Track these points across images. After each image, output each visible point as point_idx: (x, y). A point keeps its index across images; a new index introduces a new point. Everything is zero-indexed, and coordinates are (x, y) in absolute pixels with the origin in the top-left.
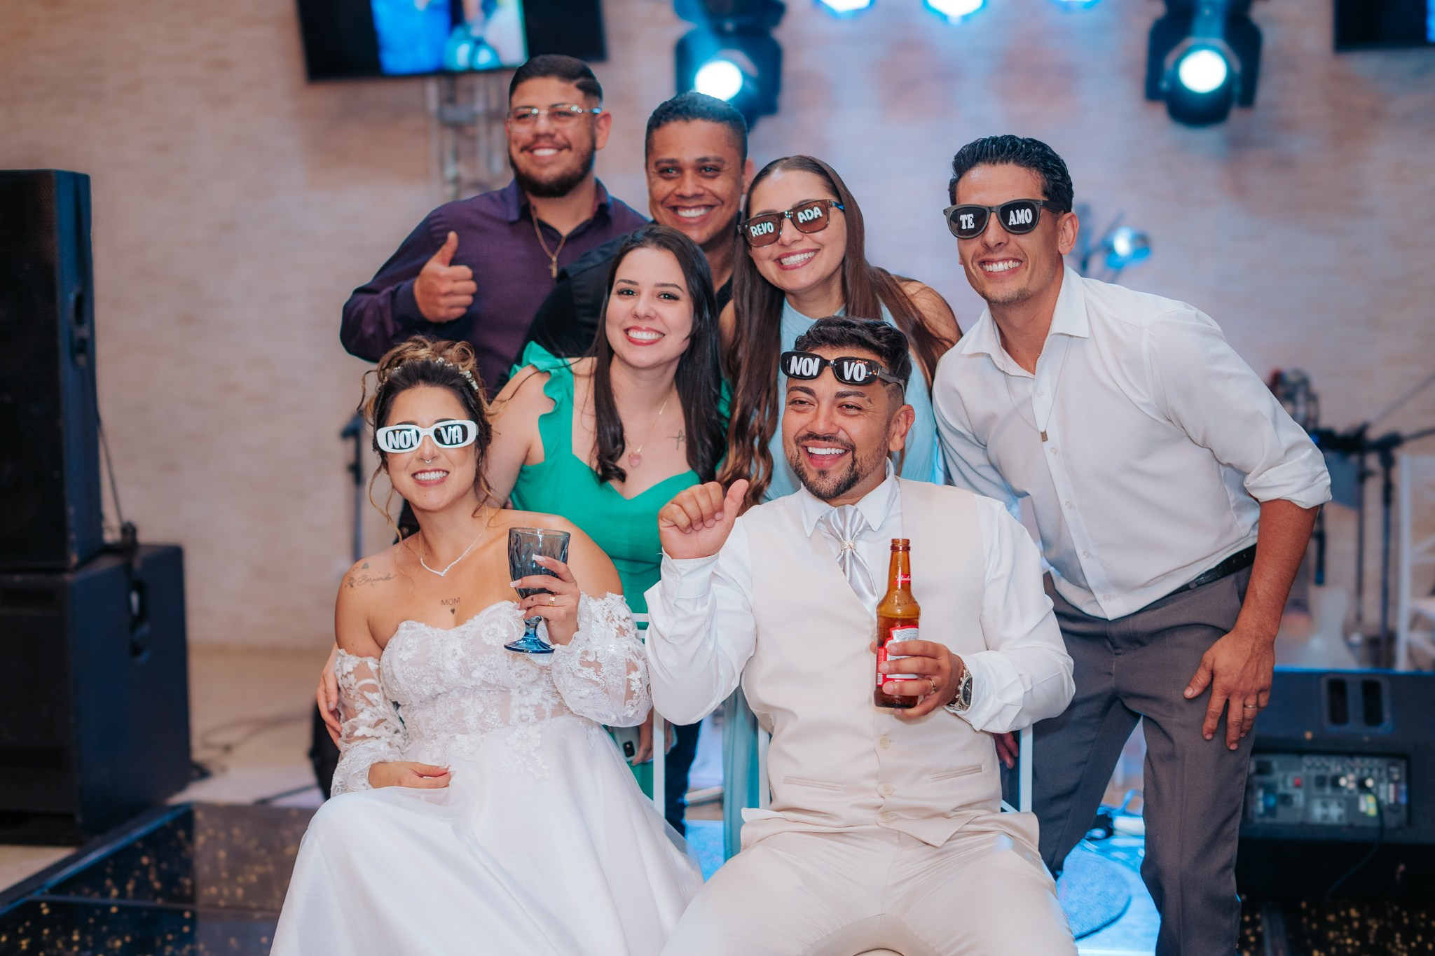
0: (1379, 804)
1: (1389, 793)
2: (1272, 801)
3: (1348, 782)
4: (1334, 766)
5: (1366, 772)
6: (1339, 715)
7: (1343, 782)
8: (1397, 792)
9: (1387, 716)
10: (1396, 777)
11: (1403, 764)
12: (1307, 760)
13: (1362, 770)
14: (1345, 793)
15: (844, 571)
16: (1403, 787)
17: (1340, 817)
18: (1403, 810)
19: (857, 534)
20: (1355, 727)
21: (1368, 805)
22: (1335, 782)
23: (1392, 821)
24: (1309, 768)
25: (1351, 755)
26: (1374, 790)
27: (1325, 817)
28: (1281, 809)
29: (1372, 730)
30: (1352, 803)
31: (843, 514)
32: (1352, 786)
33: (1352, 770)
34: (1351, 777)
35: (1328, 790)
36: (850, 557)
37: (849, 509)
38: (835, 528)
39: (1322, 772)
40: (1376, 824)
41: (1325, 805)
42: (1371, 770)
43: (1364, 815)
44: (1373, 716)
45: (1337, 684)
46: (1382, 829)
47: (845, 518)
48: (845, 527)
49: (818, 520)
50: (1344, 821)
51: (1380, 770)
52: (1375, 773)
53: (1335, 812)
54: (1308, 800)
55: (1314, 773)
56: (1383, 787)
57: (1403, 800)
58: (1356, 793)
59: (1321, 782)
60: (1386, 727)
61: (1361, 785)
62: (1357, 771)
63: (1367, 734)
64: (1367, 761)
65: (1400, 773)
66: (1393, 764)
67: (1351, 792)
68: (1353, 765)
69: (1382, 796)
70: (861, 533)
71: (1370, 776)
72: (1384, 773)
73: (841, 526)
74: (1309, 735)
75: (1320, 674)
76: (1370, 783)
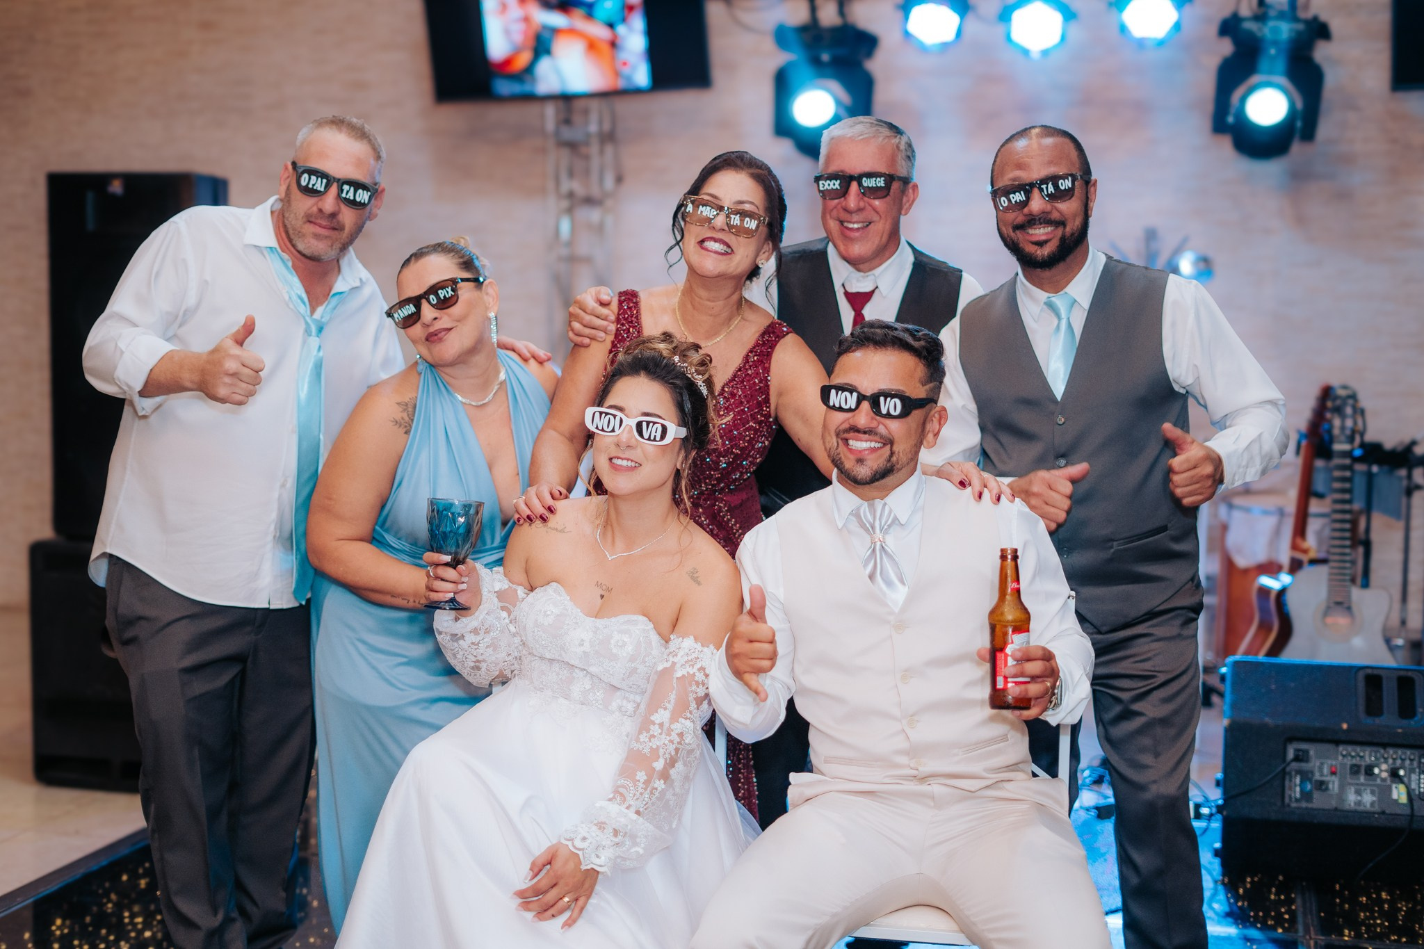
0: (1410, 793)
1: (1420, 783)
2: (1309, 787)
3: (1381, 771)
4: (1367, 755)
5: (1398, 762)
6: (1374, 708)
7: (1376, 771)
9: (1420, 711)
12: (1342, 749)
13: (1394, 760)
14: (1378, 782)
17: (1373, 804)
19: (885, 527)
21: (1399, 794)
22: (1369, 771)
24: (1344, 756)
25: (1385, 746)
26: (1406, 779)
27: (1358, 804)
28: (1317, 795)
29: (1406, 722)
30: (1385, 792)
31: (872, 509)
32: (1384, 775)
33: (1386, 760)
34: (1384, 766)
35: (1362, 779)
36: (880, 550)
37: (878, 503)
38: (865, 521)
39: (1356, 761)
40: (1408, 812)
41: (1358, 792)
42: (1403, 760)
43: (1396, 801)
44: (1407, 710)
45: (1373, 679)
46: (1412, 816)
47: (875, 511)
48: (874, 520)
49: (850, 514)
50: (1376, 809)
51: (1411, 760)
52: (1407, 763)
53: (1368, 799)
54: (1343, 787)
55: (1349, 761)
56: (1414, 777)
58: (1388, 782)
59: (1355, 770)
60: (1419, 721)
61: (1395, 776)
62: (1390, 761)
63: (1401, 727)
64: (1399, 751)
67: (1383, 780)
68: (1386, 755)
69: (1413, 786)
70: (889, 526)
71: (1402, 766)
72: (1415, 763)
73: (871, 520)
74: (1345, 726)
75: (1360, 669)
76: (1402, 772)
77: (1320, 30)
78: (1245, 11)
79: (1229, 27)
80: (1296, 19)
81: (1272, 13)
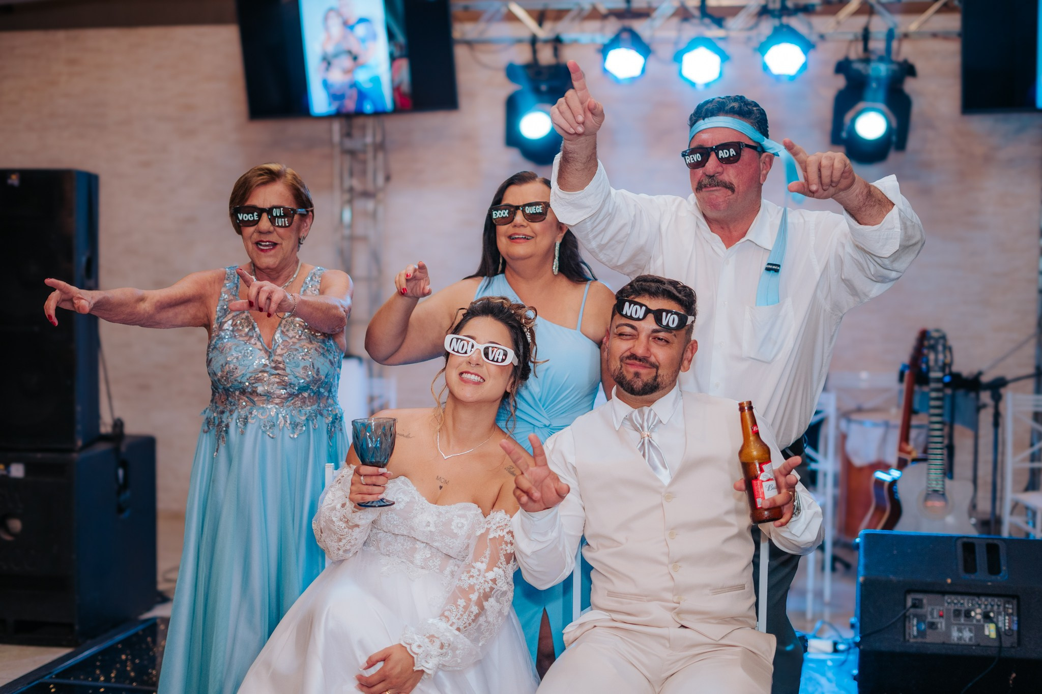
0: (998, 630)
1: (1005, 622)
2: (923, 627)
3: (976, 614)
4: (966, 603)
5: (989, 607)
6: (970, 567)
7: (973, 614)
8: (1011, 622)
9: (1004, 568)
10: (1010, 611)
11: (1015, 602)
12: (947, 598)
13: (986, 605)
14: (975, 622)
15: (644, 455)
16: (1015, 618)
17: (971, 639)
18: (1015, 635)
19: (652, 427)
20: (981, 575)
21: (990, 631)
22: (967, 614)
23: (1007, 642)
24: (949, 603)
25: (979, 595)
26: (995, 620)
27: (960, 638)
28: (929, 631)
29: (993, 577)
30: (979, 629)
31: (642, 414)
32: (979, 617)
33: (980, 606)
34: (978, 611)
35: (962, 620)
36: (648, 443)
37: (646, 409)
38: (636, 423)
39: (958, 607)
40: (996, 644)
41: (960, 630)
42: (992, 606)
43: (988, 636)
44: (994, 569)
45: (968, 546)
46: (1000, 647)
47: (644, 415)
48: (643, 422)
49: (625, 418)
50: (973, 642)
51: (999, 606)
52: (995, 608)
53: (967, 635)
54: (948, 626)
55: (952, 607)
56: (1001, 618)
57: (1015, 627)
58: (982, 622)
59: (957, 613)
60: (1003, 576)
61: (987, 617)
62: (983, 607)
63: (990, 581)
64: (990, 599)
65: (1013, 609)
66: (1008, 603)
67: (978, 621)
68: (980, 602)
69: (1000, 625)
70: (655, 426)
71: (992, 611)
72: (1001, 608)
73: (640, 421)
74: (949, 581)
75: (958, 538)
76: (992, 615)
77: (908, 70)
78: (853, 56)
79: (843, 67)
80: (891, 62)
81: (873, 57)
